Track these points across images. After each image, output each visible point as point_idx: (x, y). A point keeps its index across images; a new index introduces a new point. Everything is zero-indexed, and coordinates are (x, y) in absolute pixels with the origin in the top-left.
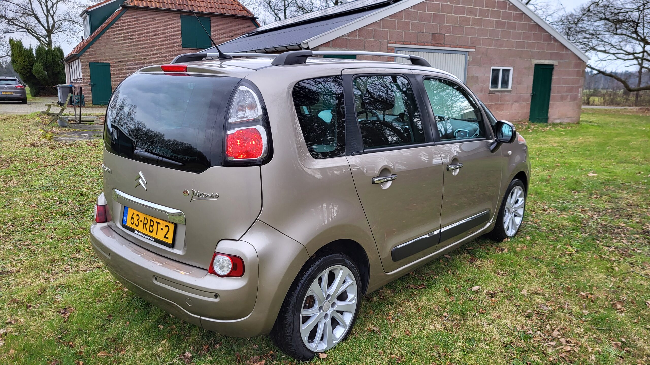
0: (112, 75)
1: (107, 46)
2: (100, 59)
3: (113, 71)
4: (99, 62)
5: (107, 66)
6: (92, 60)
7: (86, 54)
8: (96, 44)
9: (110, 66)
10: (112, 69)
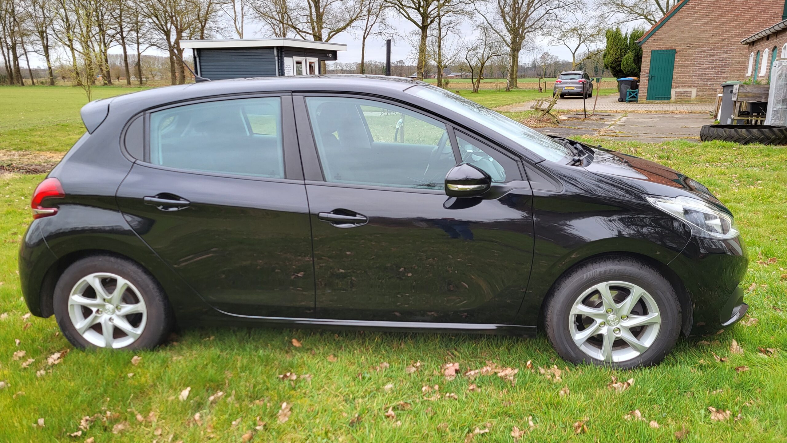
0: (676, 63)
1: (677, 29)
2: (665, 46)
3: (678, 59)
4: (664, 49)
5: (672, 53)
6: (655, 47)
7: (650, 41)
8: (664, 28)
9: (676, 53)
10: (677, 57)
